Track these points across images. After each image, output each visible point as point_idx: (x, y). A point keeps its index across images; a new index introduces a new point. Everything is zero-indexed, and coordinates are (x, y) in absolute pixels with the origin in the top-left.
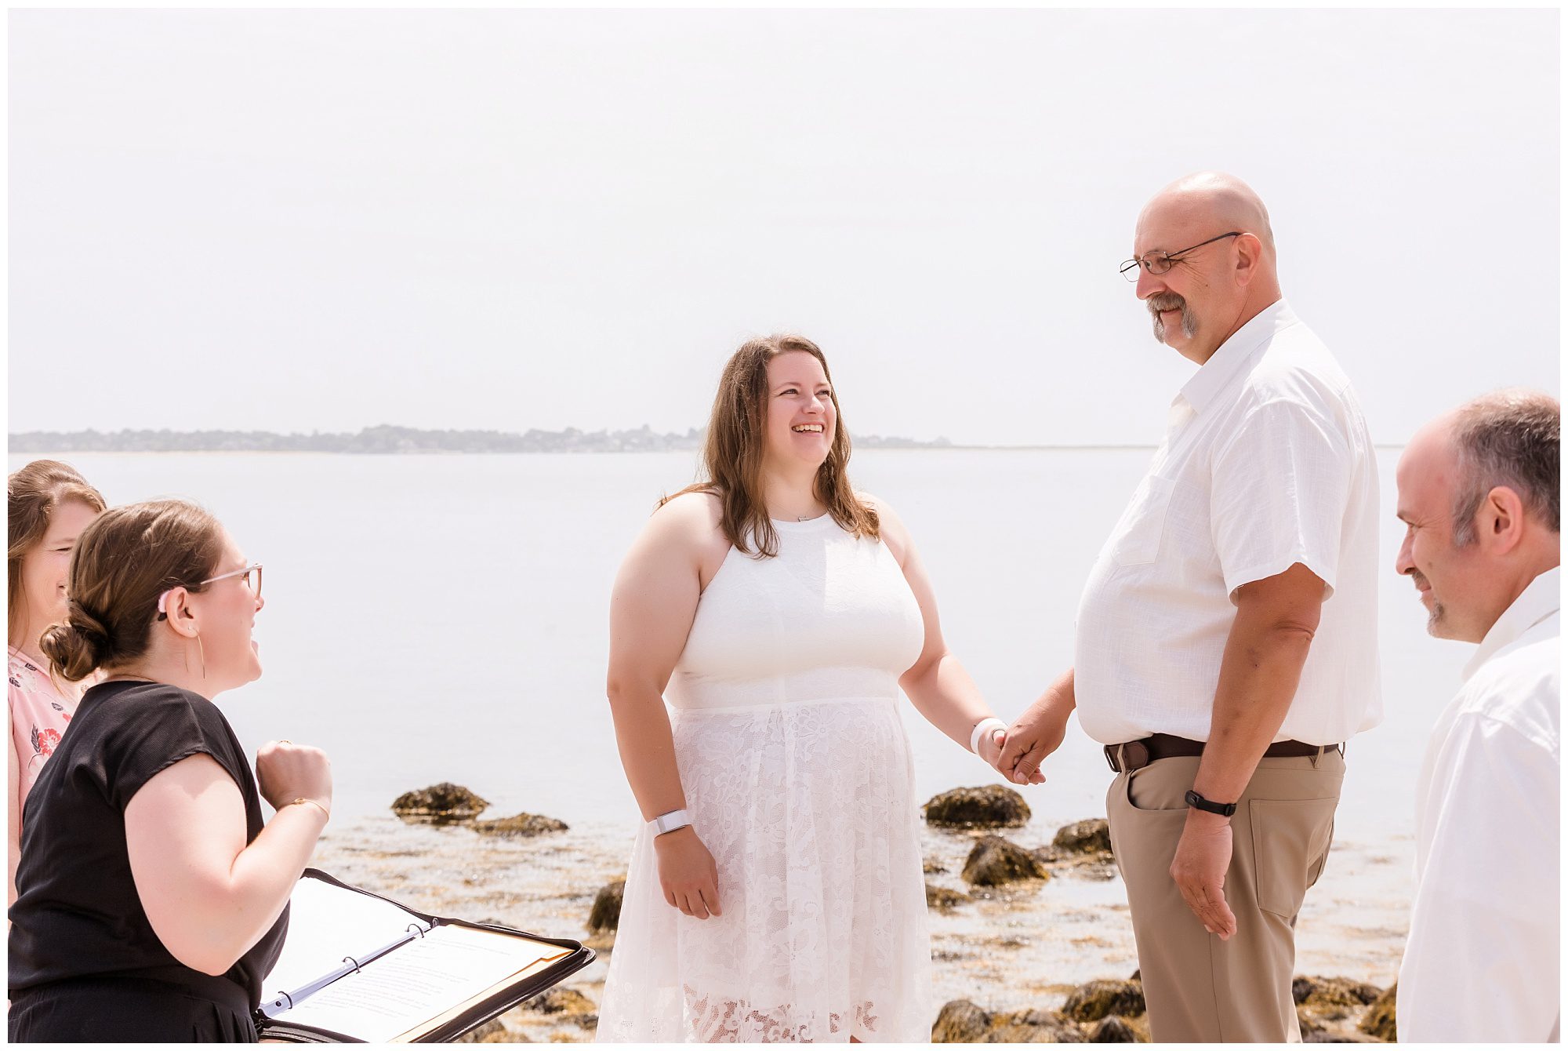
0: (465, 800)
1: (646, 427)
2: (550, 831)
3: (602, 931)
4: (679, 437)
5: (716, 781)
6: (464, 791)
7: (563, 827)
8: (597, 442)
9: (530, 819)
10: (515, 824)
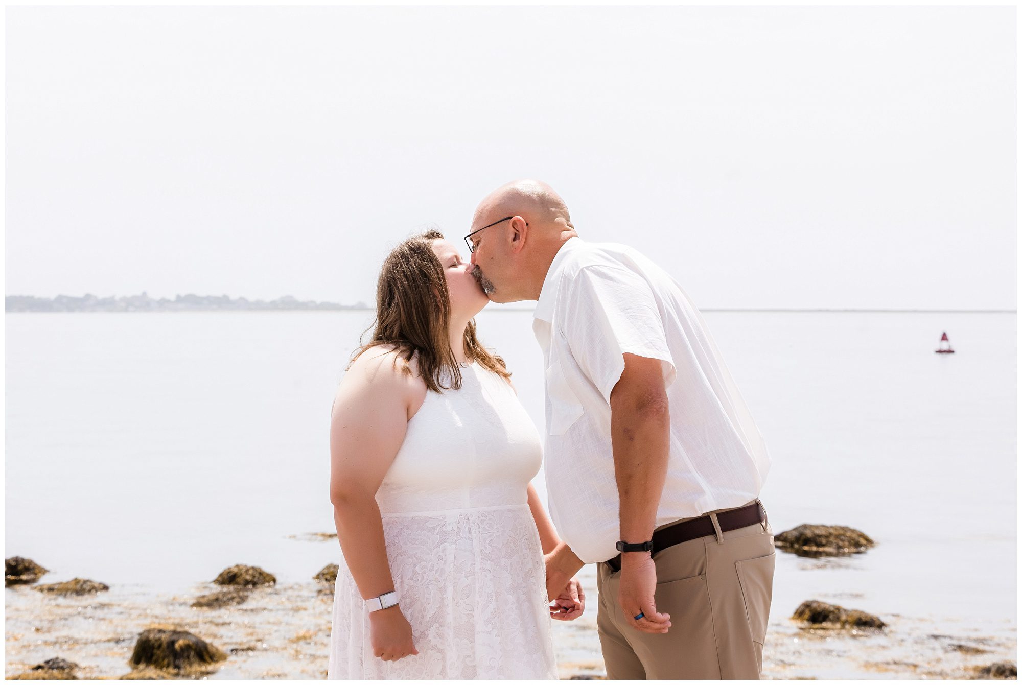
0: (31, 569)
1: (144, 294)
2: (96, 591)
3: (142, 666)
4: (169, 301)
5: (418, 569)
6: (31, 562)
7: (106, 588)
8: (108, 305)
9: (81, 583)
10: (70, 587)
